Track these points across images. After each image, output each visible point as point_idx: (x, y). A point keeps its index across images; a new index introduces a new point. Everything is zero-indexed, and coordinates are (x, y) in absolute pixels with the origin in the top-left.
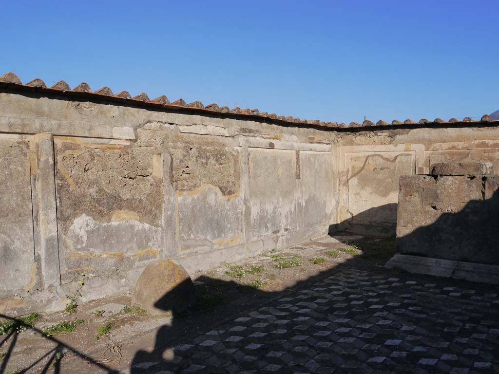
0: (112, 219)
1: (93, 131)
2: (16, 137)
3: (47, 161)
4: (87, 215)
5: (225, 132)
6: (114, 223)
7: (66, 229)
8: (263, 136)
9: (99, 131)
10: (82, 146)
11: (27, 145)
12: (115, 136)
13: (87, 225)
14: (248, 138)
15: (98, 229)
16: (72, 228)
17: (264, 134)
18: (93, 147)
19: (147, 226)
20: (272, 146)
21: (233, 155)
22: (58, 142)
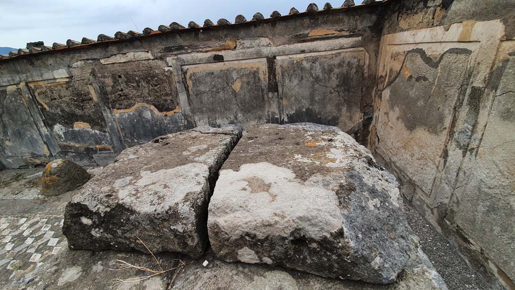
0: (74, 127)
1: (43, 76)
2: (15, 86)
3: (29, 97)
4: (59, 124)
5: (149, 55)
6: (76, 129)
7: (52, 130)
8: (200, 50)
9: (47, 76)
10: (43, 86)
11: (20, 88)
12: (56, 77)
13: (62, 129)
14: (179, 56)
15: (68, 131)
16: (54, 130)
17: (201, 48)
18: (49, 85)
19: (97, 132)
20: (219, 59)
21: (166, 76)
22: (32, 85)
